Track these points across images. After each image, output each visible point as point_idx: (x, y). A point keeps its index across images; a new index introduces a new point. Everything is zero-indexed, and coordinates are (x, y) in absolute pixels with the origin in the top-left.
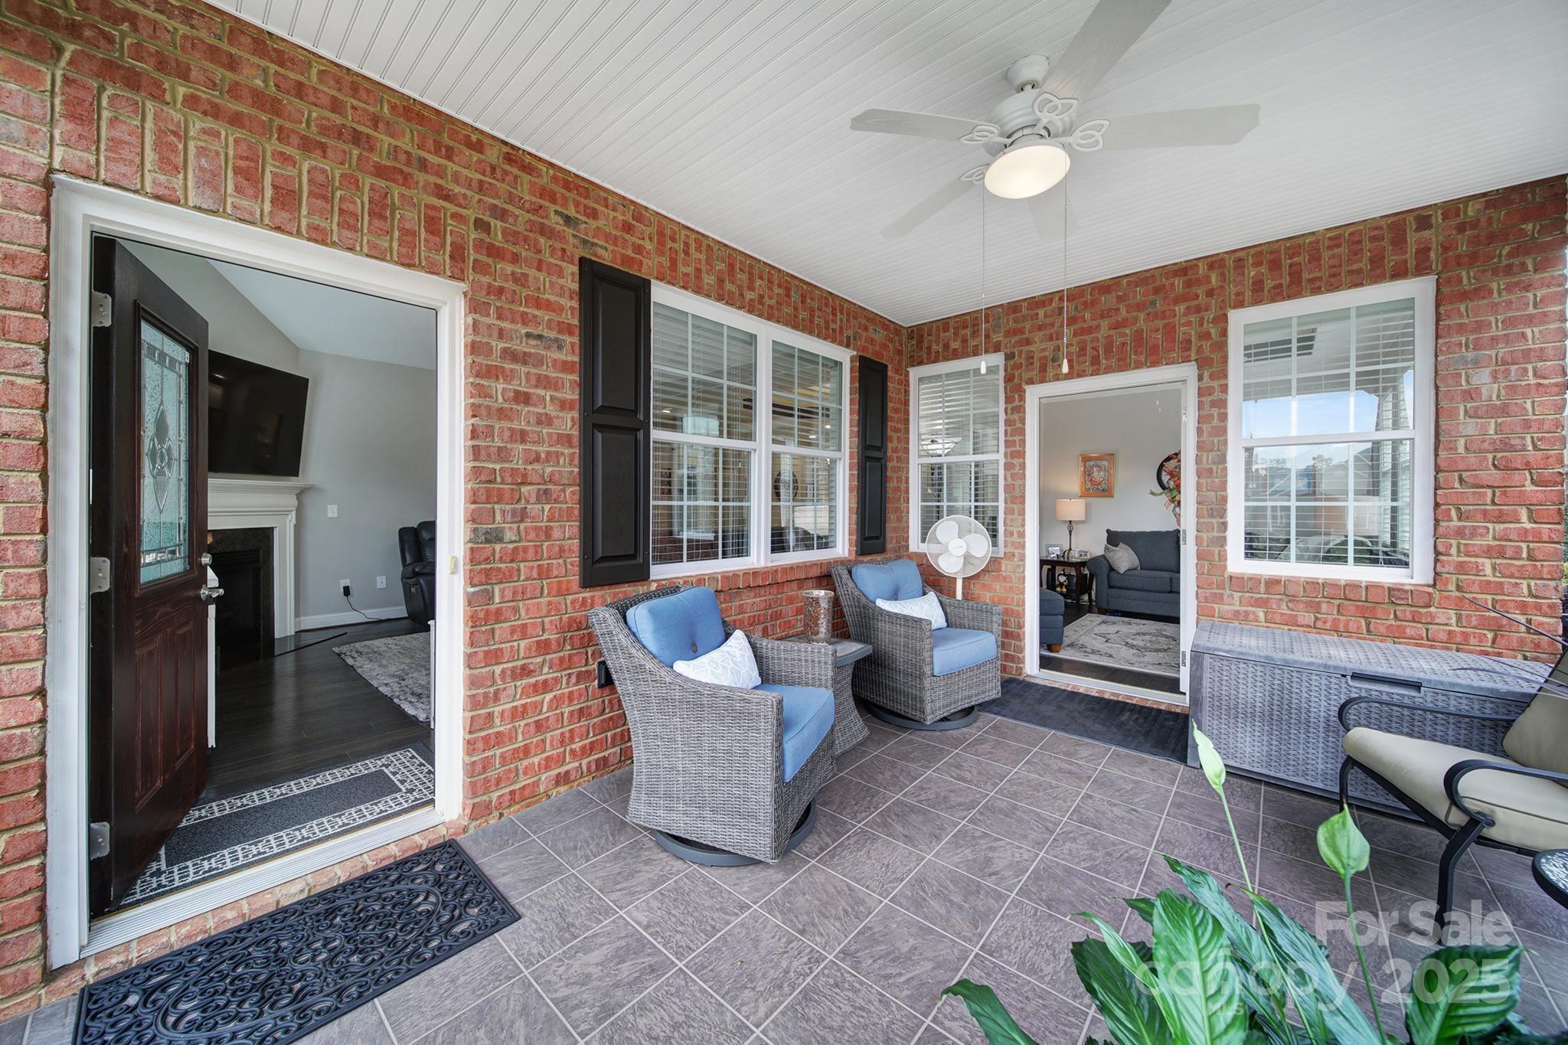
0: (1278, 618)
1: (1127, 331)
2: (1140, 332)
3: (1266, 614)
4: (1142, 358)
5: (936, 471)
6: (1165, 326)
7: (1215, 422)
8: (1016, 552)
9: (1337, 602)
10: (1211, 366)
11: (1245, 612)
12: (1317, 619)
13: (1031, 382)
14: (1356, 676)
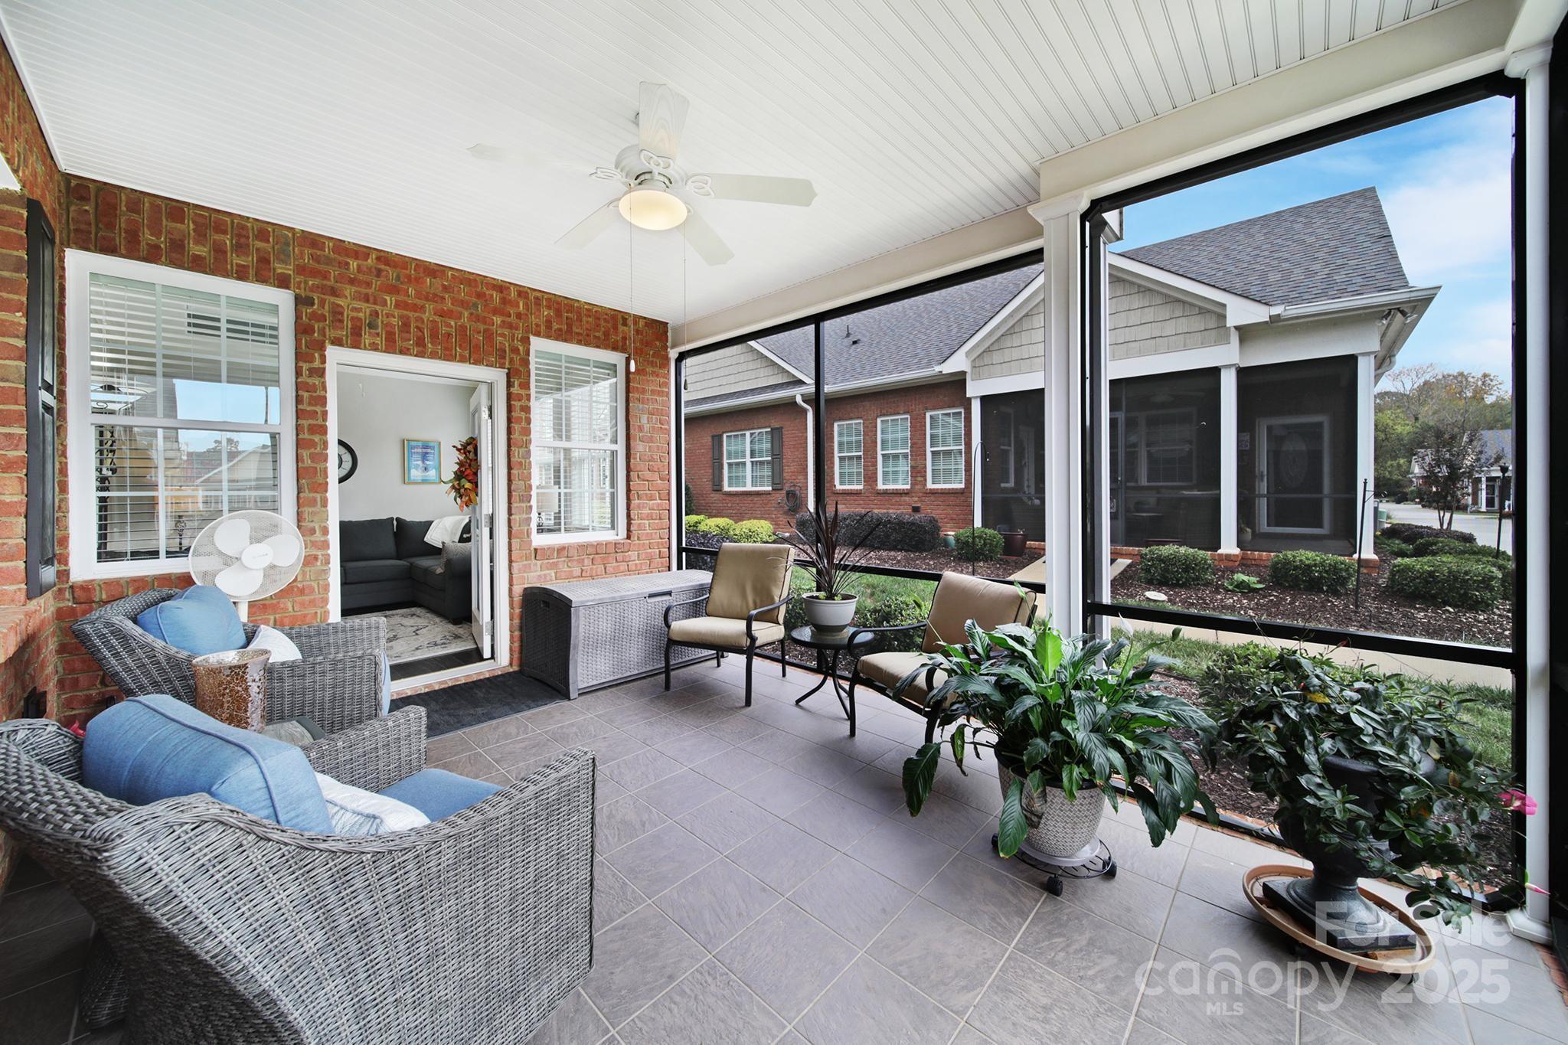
0: (563, 575)
1: (453, 323)
2: (463, 328)
3: (556, 573)
4: (466, 353)
5: (108, 435)
6: (485, 331)
7: (523, 424)
8: (319, 553)
9: (591, 557)
10: (520, 378)
11: (545, 575)
12: (582, 570)
13: (338, 342)
14: (651, 596)
